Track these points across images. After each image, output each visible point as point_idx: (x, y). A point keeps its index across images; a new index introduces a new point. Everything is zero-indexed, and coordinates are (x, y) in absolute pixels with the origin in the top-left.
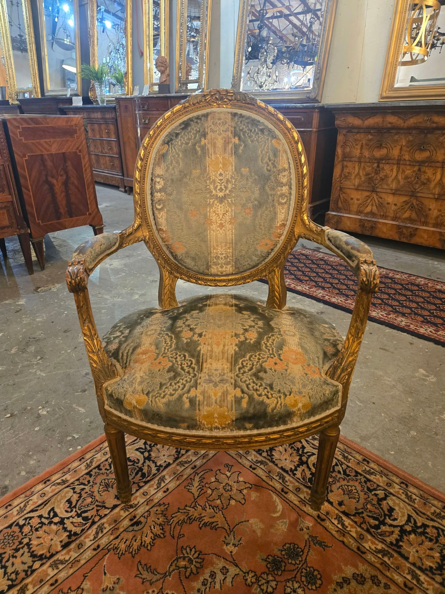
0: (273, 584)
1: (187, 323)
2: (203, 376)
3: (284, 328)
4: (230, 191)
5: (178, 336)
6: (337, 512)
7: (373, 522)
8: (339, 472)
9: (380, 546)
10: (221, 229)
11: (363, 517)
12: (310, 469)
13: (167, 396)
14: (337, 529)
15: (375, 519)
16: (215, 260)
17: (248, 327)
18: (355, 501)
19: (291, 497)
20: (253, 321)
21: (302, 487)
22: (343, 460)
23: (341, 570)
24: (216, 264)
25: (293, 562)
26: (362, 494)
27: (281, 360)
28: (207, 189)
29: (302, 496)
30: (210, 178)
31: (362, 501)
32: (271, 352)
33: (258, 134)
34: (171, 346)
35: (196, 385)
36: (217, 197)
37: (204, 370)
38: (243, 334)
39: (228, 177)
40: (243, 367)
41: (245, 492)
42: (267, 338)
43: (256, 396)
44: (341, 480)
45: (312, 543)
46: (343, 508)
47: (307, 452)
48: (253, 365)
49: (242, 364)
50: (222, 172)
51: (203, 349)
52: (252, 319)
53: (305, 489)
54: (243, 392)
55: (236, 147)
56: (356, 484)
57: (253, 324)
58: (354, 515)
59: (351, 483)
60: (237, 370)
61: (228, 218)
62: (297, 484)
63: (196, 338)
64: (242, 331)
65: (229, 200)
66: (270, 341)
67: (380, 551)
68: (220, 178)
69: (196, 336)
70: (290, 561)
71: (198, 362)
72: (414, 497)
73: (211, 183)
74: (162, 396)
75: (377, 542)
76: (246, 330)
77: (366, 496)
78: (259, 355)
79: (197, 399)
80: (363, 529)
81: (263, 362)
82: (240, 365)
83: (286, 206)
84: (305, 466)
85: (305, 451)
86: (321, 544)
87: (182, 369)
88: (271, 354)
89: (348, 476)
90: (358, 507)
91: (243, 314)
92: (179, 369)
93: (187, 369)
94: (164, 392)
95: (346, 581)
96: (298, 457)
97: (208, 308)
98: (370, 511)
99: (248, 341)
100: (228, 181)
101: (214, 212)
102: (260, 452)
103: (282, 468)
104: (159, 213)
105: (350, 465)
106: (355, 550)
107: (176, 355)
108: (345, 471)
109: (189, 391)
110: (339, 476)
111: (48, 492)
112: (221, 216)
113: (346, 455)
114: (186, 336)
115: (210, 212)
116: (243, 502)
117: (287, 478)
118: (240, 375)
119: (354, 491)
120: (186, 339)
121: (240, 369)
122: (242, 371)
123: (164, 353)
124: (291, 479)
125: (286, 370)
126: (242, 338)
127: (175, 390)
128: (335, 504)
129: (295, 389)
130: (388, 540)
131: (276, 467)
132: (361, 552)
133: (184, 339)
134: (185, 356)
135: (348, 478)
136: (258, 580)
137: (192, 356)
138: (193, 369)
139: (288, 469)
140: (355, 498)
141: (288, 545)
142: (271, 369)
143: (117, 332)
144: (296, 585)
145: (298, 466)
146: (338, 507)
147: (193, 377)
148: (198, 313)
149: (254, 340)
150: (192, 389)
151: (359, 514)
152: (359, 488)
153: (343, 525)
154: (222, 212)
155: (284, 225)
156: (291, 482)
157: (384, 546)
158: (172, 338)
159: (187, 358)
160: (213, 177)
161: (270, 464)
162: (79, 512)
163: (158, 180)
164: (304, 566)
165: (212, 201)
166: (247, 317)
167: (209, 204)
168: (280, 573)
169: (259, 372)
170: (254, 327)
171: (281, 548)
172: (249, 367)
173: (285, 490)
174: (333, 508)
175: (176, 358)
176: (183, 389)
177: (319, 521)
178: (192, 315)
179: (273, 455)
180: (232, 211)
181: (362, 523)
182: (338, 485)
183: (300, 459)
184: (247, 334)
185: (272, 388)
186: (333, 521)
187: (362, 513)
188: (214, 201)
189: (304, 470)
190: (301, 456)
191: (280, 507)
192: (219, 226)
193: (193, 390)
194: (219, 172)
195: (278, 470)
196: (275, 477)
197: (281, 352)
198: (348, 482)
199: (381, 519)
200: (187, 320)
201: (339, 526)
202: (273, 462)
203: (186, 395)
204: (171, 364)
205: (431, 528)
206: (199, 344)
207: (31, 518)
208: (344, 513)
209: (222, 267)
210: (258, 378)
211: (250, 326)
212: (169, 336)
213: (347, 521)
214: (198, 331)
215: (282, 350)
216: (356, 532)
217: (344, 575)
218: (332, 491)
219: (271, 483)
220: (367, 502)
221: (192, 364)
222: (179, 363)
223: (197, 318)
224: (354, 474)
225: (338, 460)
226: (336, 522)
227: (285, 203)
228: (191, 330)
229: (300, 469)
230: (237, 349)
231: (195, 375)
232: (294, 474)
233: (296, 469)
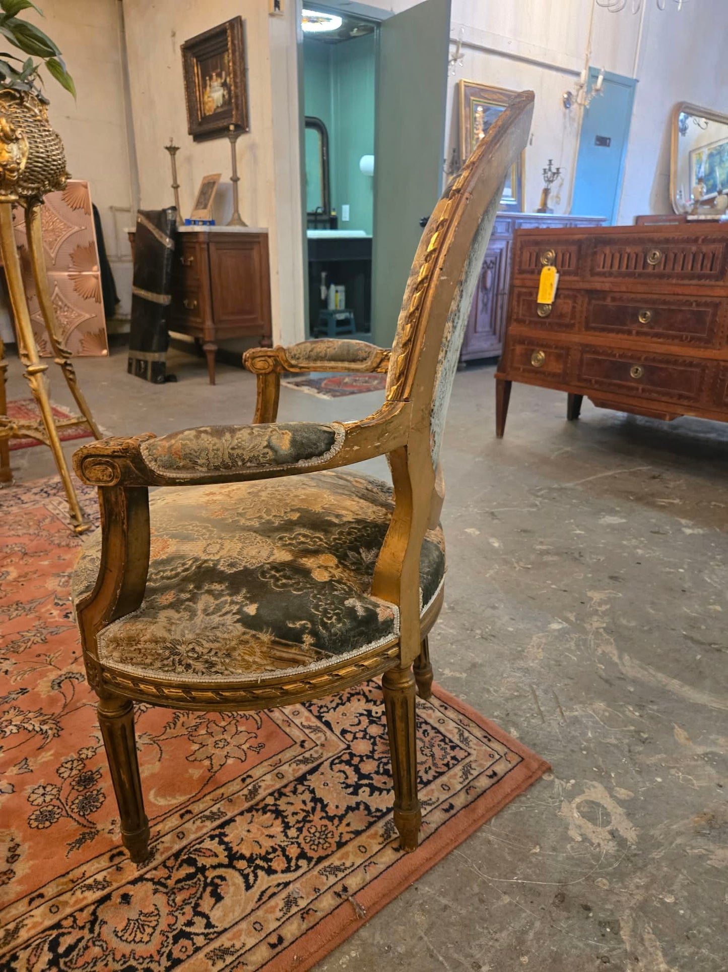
0: (66, 775)
6: (115, 885)
7: (66, 942)
8: (190, 923)
9: (24, 935)
11: (82, 928)
12: (214, 867)
14: (87, 875)
15: (71, 949)
18: (120, 928)
19: (174, 821)
21: (184, 842)
22: (216, 944)
23: (32, 856)
25: (77, 801)
26: (126, 948)
29: (167, 839)
31: (114, 943)
41: (207, 763)
44: (172, 920)
45: (88, 831)
46: (116, 899)
47: (256, 876)
53: (177, 847)
56: (152, 948)
58: (94, 913)
59: (157, 938)
62: (192, 837)
67: (17, 930)
70: (81, 798)
75: (33, 932)
77: (118, 957)
80: (66, 918)
84: (226, 861)
85: (260, 873)
86: (80, 842)
89: (176, 939)
90: (105, 927)
95: (13, 857)
96: (248, 855)
98: (86, 948)
102: (276, 795)
103: (232, 820)
105: (201, 955)
106: (41, 891)
110: (182, 920)
113: (229, 959)
116: (191, 759)
117: (209, 825)
119: (139, 935)
124: (205, 831)
128: (131, 890)
130: (23, 955)
131: (236, 812)
132: (35, 897)
135: (170, 935)
136: (82, 760)
139: (227, 830)
140: (125, 929)
141: (102, 799)
144: (48, 798)
145: (228, 849)
146: (122, 891)
151: (93, 923)
152: (141, 949)
153: (89, 887)
156: (199, 829)
157: (19, 941)
161: (247, 805)
164: (64, 813)
168: (74, 783)
171: (102, 791)
173: (187, 817)
174: (124, 882)
177: (115, 852)
179: (265, 813)
181: (75, 921)
182: (164, 910)
183: (242, 857)
186: (104, 873)
187: (92, 931)
189: (216, 856)
190: (251, 860)
191: (162, 802)
195: (230, 815)
196: (218, 806)
198: (163, 933)
199: (62, 961)
201: (90, 881)
202: (249, 810)
208: (108, 897)
213: (93, 896)
216: (66, 903)
217: (21, 858)
218: (156, 892)
219: (208, 798)
220: (107, 952)
224: (176, 954)
225: (220, 933)
226: (100, 877)
229: (220, 850)
232: (212, 838)
233: (221, 842)
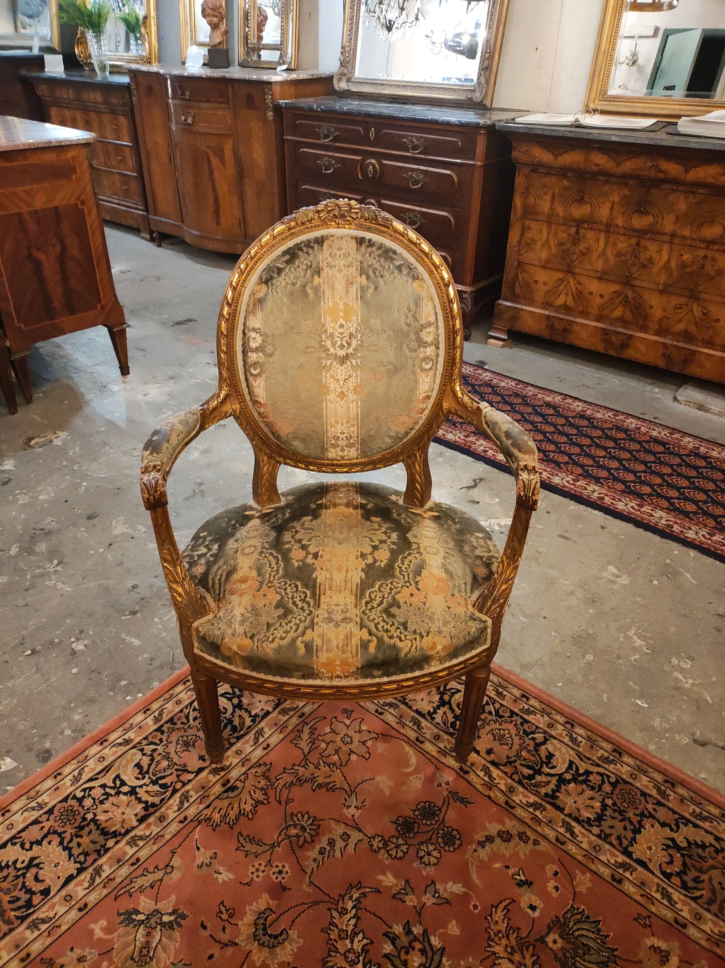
0: (404, 848)
1: (297, 537)
2: (321, 613)
3: (424, 543)
4: (354, 350)
5: (286, 556)
6: (484, 762)
7: (527, 772)
8: (490, 713)
9: (532, 799)
10: (342, 399)
11: (515, 767)
12: (453, 711)
13: (277, 640)
14: (483, 782)
15: (529, 767)
16: (333, 442)
17: (377, 543)
18: (507, 747)
19: (428, 747)
20: (385, 533)
21: (442, 733)
22: (496, 697)
23: (484, 828)
24: (334, 446)
25: (428, 823)
26: (516, 739)
27: (419, 590)
28: (322, 346)
29: (442, 745)
30: (326, 331)
31: (516, 747)
32: (406, 578)
33: (393, 272)
34: (278, 570)
35: (312, 626)
36: (336, 357)
37: (322, 606)
38: (371, 554)
39: (353, 330)
40: (371, 600)
41: (369, 743)
42: (402, 559)
43: (386, 639)
44: (492, 722)
45: (451, 800)
46: (492, 757)
47: (451, 689)
48: (383, 598)
49: (370, 597)
50: (344, 323)
51: (320, 576)
52: (384, 529)
53: (446, 737)
54: (370, 634)
55: (363, 290)
56: (511, 727)
57: (385, 538)
58: (505, 765)
59: (504, 726)
60: (364, 605)
61: (351, 384)
62: (436, 730)
63: (310, 560)
64: (370, 549)
65: (354, 362)
66: (406, 562)
67: (531, 805)
68: (341, 330)
69: (310, 556)
70: (424, 822)
71: (314, 595)
72: (580, 739)
73: (327, 338)
74: (270, 639)
75: (529, 795)
76: (375, 548)
77: (522, 741)
78: (391, 583)
79: (315, 644)
80: (514, 780)
81: (396, 593)
82: (368, 599)
83: (431, 373)
84: (447, 706)
85: (448, 687)
86: (462, 800)
87: (294, 603)
88: (406, 582)
89: (501, 717)
90: (510, 755)
91: (371, 521)
92: (291, 605)
93: (300, 604)
94: (273, 634)
95: (490, 839)
96: (439, 696)
97: (324, 511)
98: (525, 759)
99: (377, 564)
100: (351, 336)
101: (332, 376)
103: (417, 711)
104: (255, 380)
105: (504, 703)
106: (504, 805)
107: (286, 584)
108: (497, 712)
109: (304, 633)
110: (490, 717)
111: (107, 755)
112: (342, 383)
113: (500, 690)
114: (297, 555)
115: (326, 378)
116: (367, 756)
117: (424, 723)
118: (367, 611)
119: (507, 736)
120: (297, 561)
121: (367, 603)
122: (369, 607)
123: (269, 582)
124: (429, 725)
125: (425, 604)
126: (370, 560)
127: (287, 632)
128: (483, 753)
129: (434, 628)
130: (543, 791)
131: (409, 711)
132: (509, 806)
133: (294, 561)
134: (296, 586)
135: (500, 720)
136: (386, 845)
137: (306, 586)
138: (309, 604)
139: (425, 712)
140: (507, 744)
141: (422, 804)
142: (406, 603)
143: (202, 548)
144: (431, 848)
145: (438, 707)
146: (486, 756)
147: (309, 615)
148: (311, 521)
149: (385, 562)
150: (307, 631)
151: (510, 763)
152: (514, 732)
153: (490, 777)
154: (344, 377)
155: (428, 397)
156: (429, 729)
157: (536, 799)
158: (278, 560)
159: (300, 589)
160: (330, 330)
161: (402, 706)
162: (154, 778)
163: (253, 335)
164: (441, 827)
165: (329, 362)
166: (376, 526)
167: (326, 365)
168: (412, 835)
169: (391, 607)
170: (385, 542)
171: (414, 808)
172: (378, 600)
173: (421, 739)
174: (479, 758)
175: (286, 589)
176: (296, 631)
177: (461, 773)
178: (303, 525)
180: (357, 377)
181: (513, 774)
182: (488, 728)
183: (441, 698)
184: (376, 553)
185: (406, 628)
186: (478, 772)
187: (515, 761)
188: (331, 363)
189: (445, 712)
190: (442, 694)
191: (414, 760)
192: (338, 396)
193: (309, 631)
194: (339, 323)
195: (413, 714)
196: (408, 723)
197: (418, 578)
198: (501, 724)
199: (537, 768)
200: (297, 532)
201: (486, 779)
202: (406, 704)
203: (300, 638)
204: (279, 597)
205: (594, 775)
206: (315, 570)
207: (91, 789)
208: (493, 763)
209: (343, 450)
210: (391, 616)
211: (381, 542)
212: (274, 557)
213: (495, 772)
214: (312, 549)
215: (420, 575)
216: (506, 785)
217: (487, 834)
218: (479, 737)
219: (402, 731)
220: (522, 747)
221: (306, 597)
222: (290, 596)
223: (310, 529)
224: (508, 714)
225: (490, 697)
226: (482, 774)
227: (430, 369)
228: (304, 547)
229: (440, 712)
230: (364, 576)
231: (311, 612)
232: (433, 719)
233: (435, 712)
